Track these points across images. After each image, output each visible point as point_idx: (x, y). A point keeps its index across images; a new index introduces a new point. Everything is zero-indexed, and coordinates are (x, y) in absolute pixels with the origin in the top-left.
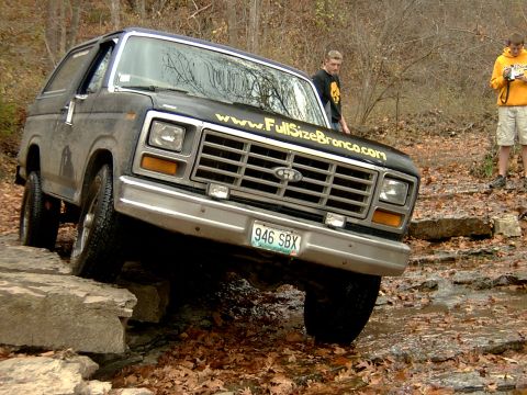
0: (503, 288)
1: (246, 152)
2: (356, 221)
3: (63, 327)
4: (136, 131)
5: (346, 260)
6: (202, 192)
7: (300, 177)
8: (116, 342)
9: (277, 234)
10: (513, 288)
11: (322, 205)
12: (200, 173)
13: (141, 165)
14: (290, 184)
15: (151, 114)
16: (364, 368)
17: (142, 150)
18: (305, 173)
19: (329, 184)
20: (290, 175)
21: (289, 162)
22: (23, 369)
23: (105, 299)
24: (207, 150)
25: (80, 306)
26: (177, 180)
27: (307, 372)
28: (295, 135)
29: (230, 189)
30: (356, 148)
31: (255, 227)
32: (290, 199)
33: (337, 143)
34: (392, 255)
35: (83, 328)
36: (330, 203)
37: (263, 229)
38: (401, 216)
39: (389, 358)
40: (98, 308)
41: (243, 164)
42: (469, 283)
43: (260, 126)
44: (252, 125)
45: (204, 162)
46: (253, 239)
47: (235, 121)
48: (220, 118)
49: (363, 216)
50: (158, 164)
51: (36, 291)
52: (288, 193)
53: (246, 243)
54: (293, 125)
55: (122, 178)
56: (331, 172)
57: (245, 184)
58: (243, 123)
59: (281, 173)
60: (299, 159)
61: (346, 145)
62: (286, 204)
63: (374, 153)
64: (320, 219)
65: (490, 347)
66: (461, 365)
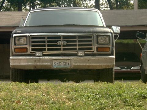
1: (46, 40)
2: (91, 53)
6: (34, 55)
7: (66, 43)
9: (62, 62)
11: (77, 50)
12: (33, 50)
13: (15, 52)
14: (63, 46)
17: (14, 47)
18: (68, 41)
19: (77, 43)
20: (62, 43)
21: (61, 39)
24: (33, 42)
29: (43, 52)
31: (54, 62)
37: (57, 62)
38: (109, 48)
41: (46, 44)
45: (33, 46)
46: (54, 66)
49: (93, 51)
52: (64, 49)
56: (77, 39)
59: (59, 43)
62: (65, 53)
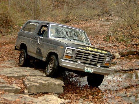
0: (121, 72)
1: (83, 54)
3: (52, 88)
4: (64, 51)
5: (100, 73)
6: (76, 62)
7: (93, 58)
8: (62, 91)
9: (89, 69)
10: (123, 72)
11: (96, 63)
12: (76, 58)
13: (65, 57)
14: (91, 59)
15: (67, 48)
16: (103, 93)
17: (65, 54)
18: (93, 57)
19: (97, 59)
20: (91, 58)
21: (91, 55)
22: (49, 98)
23: (59, 83)
24: (77, 54)
25: (55, 84)
26: (71, 60)
27: (93, 94)
28: (92, 50)
29: (81, 61)
30: (102, 52)
31: (85, 68)
32: (91, 62)
33: (99, 51)
34: (108, 71)
35: (56, 89)
36: (98, 62)
37: (86, 68)
38: (109, 64)
39: (107, 90)
40: (58, 85)
41: (83, 56)
42: (114, 71)
43: (86, 49)
44: (85, 49)
45: (76, 56)
46: (85, 70)
47: (82, 48)
48: (79, 48)
49: (103, 64)
50: (68, 57)
51: (46, 82)
52: (91, 61)
53: (83, 71)
54: (91, 48)
55: (61, 60)
56: (98, 56)
57: (83, 60)
58: (83, 48)
59: (89, 57)
60: (93, 54)
61: (100, 51)
63: (105, 52)
64: (96, 65)
65: (125, 87)
66: (121, 91)
